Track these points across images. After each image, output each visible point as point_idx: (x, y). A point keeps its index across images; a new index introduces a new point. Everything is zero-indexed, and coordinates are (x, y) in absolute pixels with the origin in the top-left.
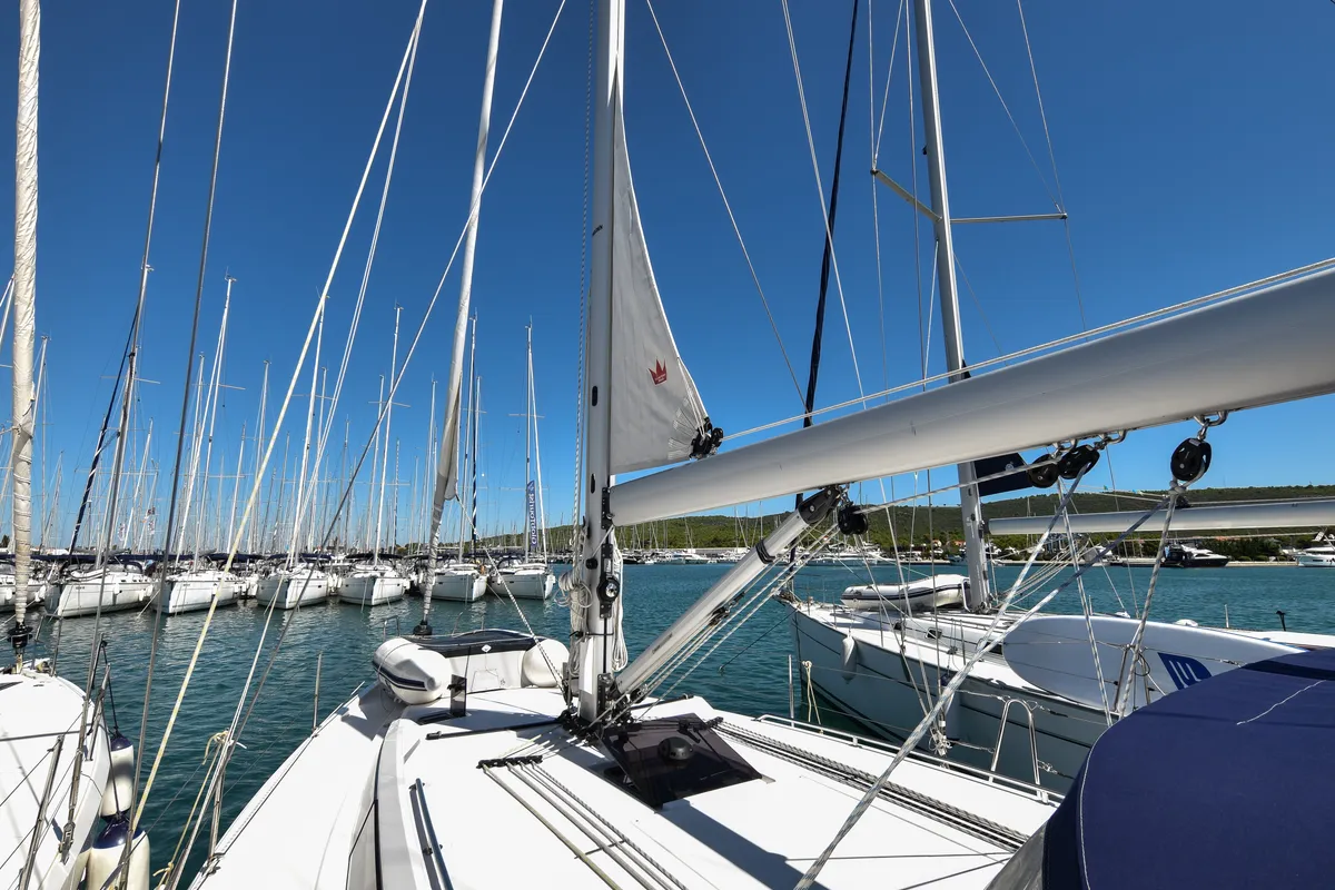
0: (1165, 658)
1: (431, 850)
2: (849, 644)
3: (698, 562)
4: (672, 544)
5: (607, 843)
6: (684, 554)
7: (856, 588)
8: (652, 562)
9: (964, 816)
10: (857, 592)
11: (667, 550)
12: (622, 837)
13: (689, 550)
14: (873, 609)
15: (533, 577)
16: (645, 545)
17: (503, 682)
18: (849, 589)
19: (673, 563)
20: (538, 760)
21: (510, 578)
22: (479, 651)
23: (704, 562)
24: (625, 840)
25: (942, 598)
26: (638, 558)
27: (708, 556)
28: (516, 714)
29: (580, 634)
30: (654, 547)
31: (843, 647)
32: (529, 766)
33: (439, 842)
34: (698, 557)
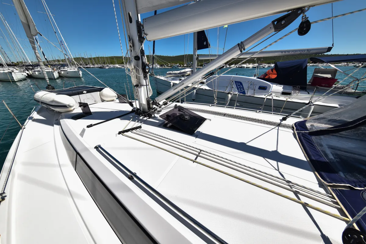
0: (236, 82)
1: (132, 176)
2: (172, 84)
3: (119, 68)
4: (111, 63)
5: (197, 153)
6: (115, 66)
7: (169, 72)
8: (107, 68)
9: (266, 121)
10: (170, 73)
11: (111, 65)
12: (199, 150)
13: (117, 65)
14: (174, 76)
15: (75, 72)
16: (104, 63)
17: (95, 101)
18: (168, 72)
19: (113, 68)
20: (140, 127)
21: (66, 72)
22: (82, 93)
23: (121, 68)
24: (201, 151)
25: (187, 73)
26: (103, 67)
27: (122, 66)
28: (111, 111)
29: (137, 86)
30: (107, 64)
31: (171, 84)
32: (138, 130)
33: (133, 172)
34: (119, 67)
